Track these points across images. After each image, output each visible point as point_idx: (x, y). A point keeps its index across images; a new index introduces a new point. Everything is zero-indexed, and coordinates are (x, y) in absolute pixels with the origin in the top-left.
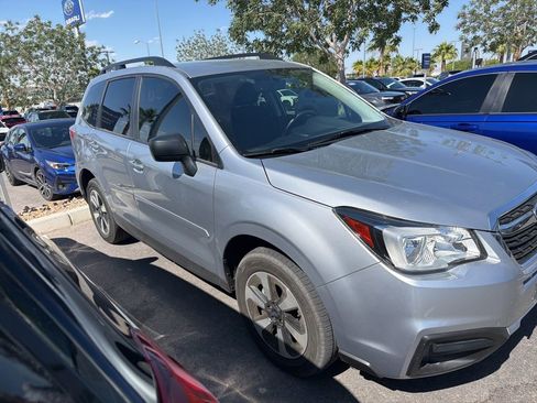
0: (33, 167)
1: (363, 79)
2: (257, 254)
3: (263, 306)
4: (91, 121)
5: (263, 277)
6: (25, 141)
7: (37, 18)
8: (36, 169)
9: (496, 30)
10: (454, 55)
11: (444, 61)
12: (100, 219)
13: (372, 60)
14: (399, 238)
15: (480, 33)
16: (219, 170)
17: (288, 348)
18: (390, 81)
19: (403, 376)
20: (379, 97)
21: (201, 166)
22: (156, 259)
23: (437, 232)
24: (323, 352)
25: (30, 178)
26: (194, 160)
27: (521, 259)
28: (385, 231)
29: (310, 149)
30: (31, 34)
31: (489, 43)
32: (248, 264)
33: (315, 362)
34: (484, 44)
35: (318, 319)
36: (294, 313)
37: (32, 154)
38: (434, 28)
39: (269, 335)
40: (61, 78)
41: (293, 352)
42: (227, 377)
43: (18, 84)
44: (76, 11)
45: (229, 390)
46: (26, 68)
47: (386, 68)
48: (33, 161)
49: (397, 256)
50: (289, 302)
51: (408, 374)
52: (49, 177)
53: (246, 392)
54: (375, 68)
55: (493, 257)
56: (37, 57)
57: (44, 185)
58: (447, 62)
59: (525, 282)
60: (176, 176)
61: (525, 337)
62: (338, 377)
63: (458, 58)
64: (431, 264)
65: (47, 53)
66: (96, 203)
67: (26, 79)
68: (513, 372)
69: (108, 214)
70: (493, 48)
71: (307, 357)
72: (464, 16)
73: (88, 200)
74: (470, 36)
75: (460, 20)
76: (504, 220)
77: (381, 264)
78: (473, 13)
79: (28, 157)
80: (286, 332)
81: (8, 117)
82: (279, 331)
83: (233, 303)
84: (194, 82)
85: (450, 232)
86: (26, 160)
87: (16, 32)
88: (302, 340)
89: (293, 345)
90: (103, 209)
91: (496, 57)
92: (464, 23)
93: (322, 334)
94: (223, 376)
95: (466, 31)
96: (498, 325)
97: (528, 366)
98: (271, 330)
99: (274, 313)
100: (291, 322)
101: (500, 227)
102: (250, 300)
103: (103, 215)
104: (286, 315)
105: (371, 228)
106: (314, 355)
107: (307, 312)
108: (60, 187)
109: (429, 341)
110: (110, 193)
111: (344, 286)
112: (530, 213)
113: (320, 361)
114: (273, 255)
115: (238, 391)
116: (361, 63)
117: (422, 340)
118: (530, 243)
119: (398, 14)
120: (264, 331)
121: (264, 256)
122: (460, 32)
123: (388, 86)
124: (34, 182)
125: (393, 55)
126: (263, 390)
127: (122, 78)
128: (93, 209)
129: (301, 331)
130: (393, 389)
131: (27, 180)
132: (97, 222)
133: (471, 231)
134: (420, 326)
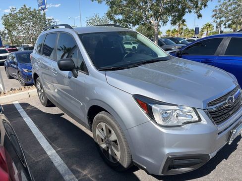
0: (17, 71)
1: (169, 38)
2: (101, 114)
3: (103, 138)
4: (39, 52)
5: (103, 125)
6: (15, 60)
7: (25, 6)
8: (19, 72)
9: (230, 18)
10: (212, 28)
11: (208, 31)
12: (41, 95)
13: (175, 30)
14: (159, 110)
15: (223, 19)
16: (87, 76)
17: (113, 158)
18: (181, 39)
19: (160, 174)
20: (175, 46)
21: (80, 73)
22: (63, 114)
23: (178, 108)
24: (127, 160)
25: (15, 75)
26: (77, 71)
27: (218, 123)
28: (153, 107)
29: (129, 68)
30: (22, 13)
31: (227, 24)
32: (97, 118)
33: (123, 165)
34: (225, 24)
35: (125, 145)
36: (115, 142)
37: (17, 65)
38: (200, 16)
39: (105, 152)
40: (34, 33)
41: (115, 160)
42: (85, 169)
43: (16, 35)
44: (43, 3)
45: (85, 175)
46: (20, 28)
47: (181, 34)
48: (17, 69)
49: (158, 118)
50: (113, 137)
51: (162, 173)
52: (24, 76)
53: (93, 177)
54: (176, 33)
55: (204, 121)
56: (24, 23)
57: (22, 79)
58: (209, 32)
59: (219, 134)
60: (69, 78)
61: (225, 159)
62: (135, 173)
63: (215, 30)
64: (175, 123)
65: (29, 21)
66: (40, 88)
67: (19, 32)
68: (216, 175)
69: (44, 93)
70: (229, 26)
71: (120, 162)
72: (215, 11)
73: (36, 86)
74: (218, 20)
75: (214, 13)
76: (210, 104)
77: (151, 121)
78: (220, 10)
79: (15, 66)
80: (112, 151)
81: (11, 48)
82: (109, 150)
83: (91, 134)
84: (80, 36)
85: (184, 108)
86: (14, 68)
87: (15, 12)
88: (118, 154)
89: (115, 157)
90: (42, 91)
91: (232, 30)
92: (216, 14)
93: (126, 152)
94: (84, 169)
95: (217, 18)
96: (205, 153)
97: (224, 173)
98: (106, 149)
99: (107, 142)
100: (114, 146)
101: (208, 108)
102: (98, 135)
103: (42, 94)
104: (112, 143)
105: (147, 104)
106: (123, 161)
107: (121, 142)
108: (28, 80)
109: (172, 158)
110: (45, 84)
111: (135, 131)
112: (224, 102)
113: (125, 164)
114: (107, 115)
115: (89, 176)
116: (169, 31)
117: (168, 158)
118: (224, 116)
119: (184, 9)
120: (104, 149)
121: (104, 115)
122: (214, 18)
123: (180, 42)
124: (17, 77)
125: (184, 28)
126: (100, 176)
127: (52, 33)
128: (38, 91)
129: (118, 151)
130: (160, 180)
131: (15, 77)
132: (40, 97)
133: (194, 109)
134: (167, 151)
